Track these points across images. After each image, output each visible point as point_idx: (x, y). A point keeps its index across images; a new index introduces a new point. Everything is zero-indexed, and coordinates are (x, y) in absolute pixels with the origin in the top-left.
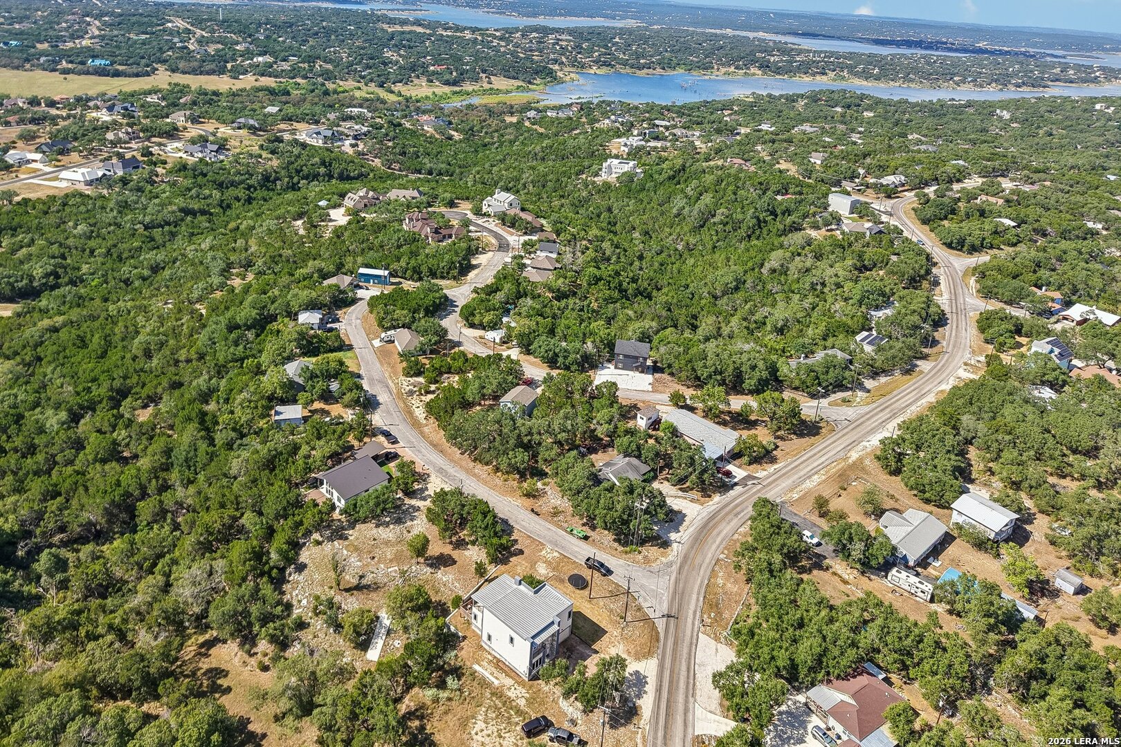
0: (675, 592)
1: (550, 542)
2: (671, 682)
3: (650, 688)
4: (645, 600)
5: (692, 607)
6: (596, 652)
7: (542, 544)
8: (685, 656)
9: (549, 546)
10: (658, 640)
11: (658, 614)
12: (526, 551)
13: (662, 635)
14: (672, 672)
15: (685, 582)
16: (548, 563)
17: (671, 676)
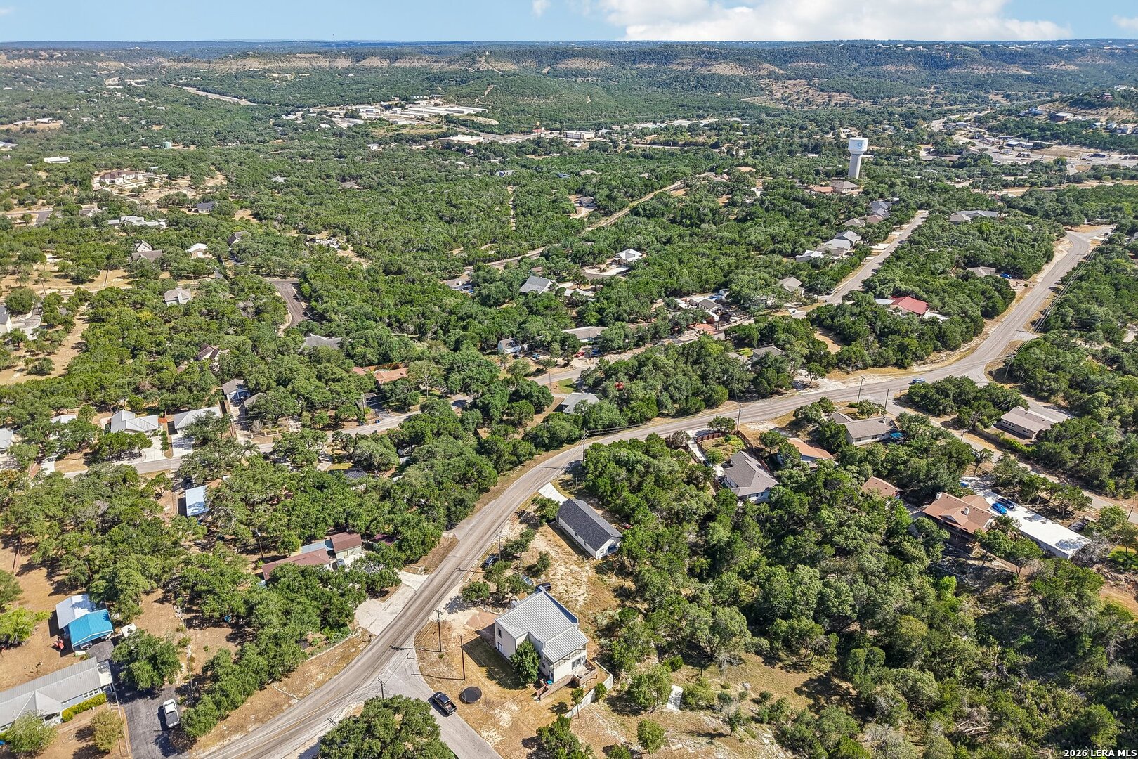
0: (377, 668)
1: (487, 751)
2: (427, 603)
3: (447, 600)
4: (410, 666)
5: (370, 654)
6: (477, 632)
7: (497, 750)
8: (403, 620)
9: (490, 744)
10: (419, 633)
11: (406, 652)
12: (519, 744)
13: (414, 635)
14: (422, 609)
15: (359, 676)
16: (496, 725)
17: (425, 606)
